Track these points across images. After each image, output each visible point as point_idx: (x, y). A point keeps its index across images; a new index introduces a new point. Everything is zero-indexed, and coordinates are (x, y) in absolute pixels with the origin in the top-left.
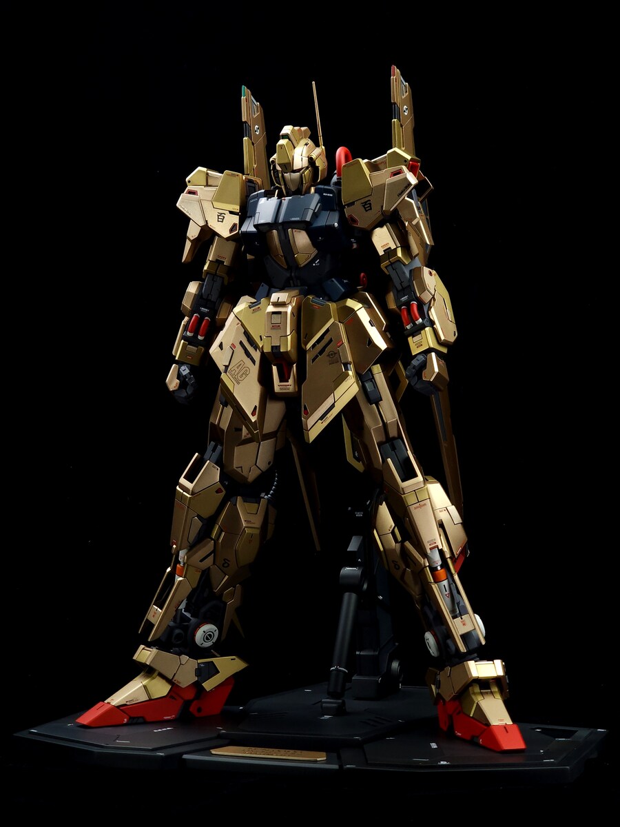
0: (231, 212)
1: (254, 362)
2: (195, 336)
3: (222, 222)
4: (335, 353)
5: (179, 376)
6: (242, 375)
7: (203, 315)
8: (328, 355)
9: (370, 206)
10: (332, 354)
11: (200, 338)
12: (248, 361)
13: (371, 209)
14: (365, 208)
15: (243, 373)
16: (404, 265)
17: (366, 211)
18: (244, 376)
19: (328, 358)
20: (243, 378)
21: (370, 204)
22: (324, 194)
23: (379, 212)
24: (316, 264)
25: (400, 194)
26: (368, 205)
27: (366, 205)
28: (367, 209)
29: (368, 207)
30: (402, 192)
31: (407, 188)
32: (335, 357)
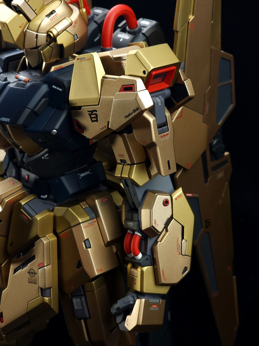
4: (35, 274)
8: (29, 273)
9: (97, 117)
10: (32, 273)
13: (97, 121)
14: (91, 118)
16: (137, 185)
17: (93, 121)
19: (28, 274)
21: (96, 115)
22: (53, 86)
23: (105, 127)
24: (44, 157)
25: (127, 117)
26: (95, 116)
27: (92, 114)
28: (93, 119)
29: (94, 118)
30: (129, 115)
31: (135, 111)
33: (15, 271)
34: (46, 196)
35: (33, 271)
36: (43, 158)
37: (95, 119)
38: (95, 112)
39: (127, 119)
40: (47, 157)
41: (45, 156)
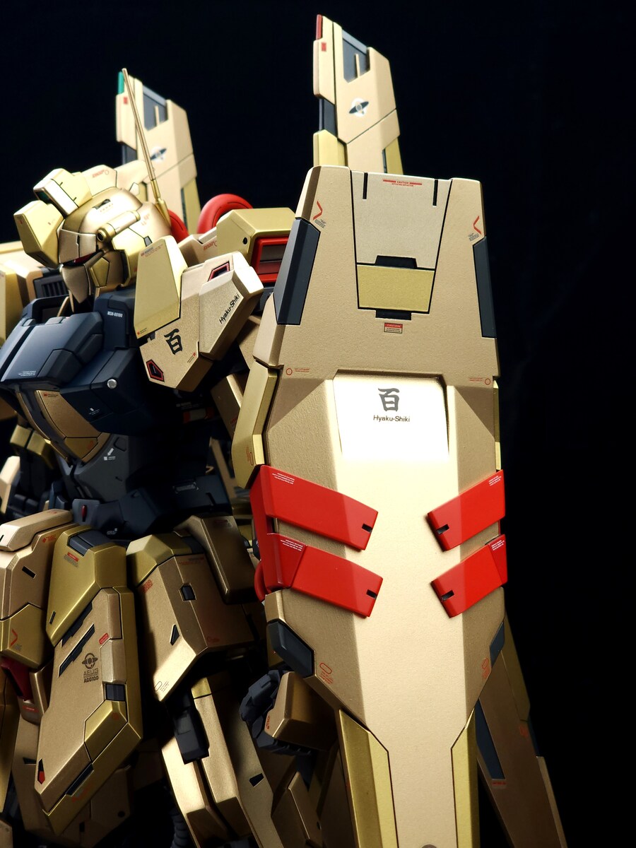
4: (96, 660)
8: (84, 662)
9: (179, 342)
10: (90, 661)
13: (180, 348)
14: (172, 347)
19: (84, 666)
21: (178, 337)
22: (109, 313)
23: (194, 354)
24: (108, 457)
25: (223, 319)
26: (176, 341)
27: (171, 339)
28: (175, 348)
29: (176, 344)
30: (226, 313)
31: (233, 304)
32: (94, 668)
33: (62, 670)
34: (116, 530)
35: (91, 657)
36: (106, 458)
37: (178, 346)
38: (176, 334)
39: (225, 323)
40: (112, 454)
41: (109, 454)
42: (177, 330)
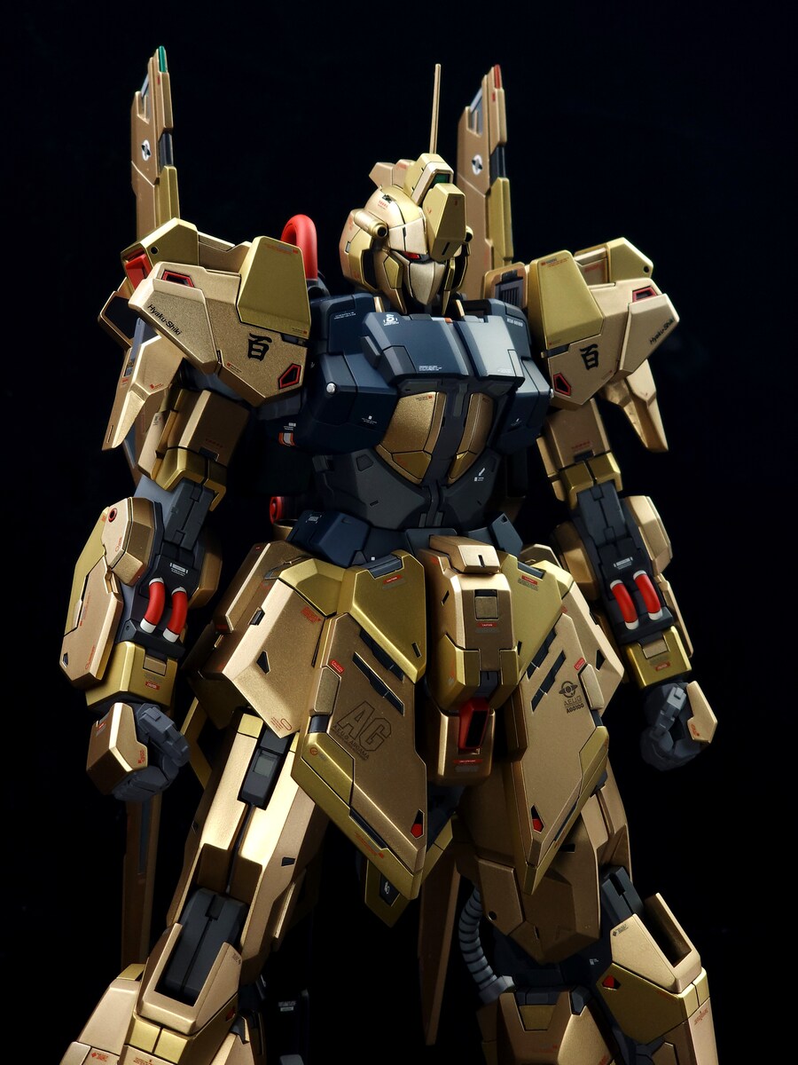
0: (284, 337)
1: (398, 707)
2: (158, 632)
3: (261, 358)
4: (575, 687)
5: (143, 732)
6: (372, 737)
7: (170, 581)
8: (562, 692)
9: (596, 358)
10: (568, 689)
11: (169, 636)
12: (381, 704)
13: (596, 365)
14: (587, 362)
15: (375, 734)
17: (588, 368)
18: (377, 740)
19: (562, 697)
20: (373, 746)
21: (596, 354)
22: (508, 320)
23: (611, 372)
24: (478, 477)
25: (654, 340)
26: (593, 356)
27: (587, 354)
28: (590, 364)
29: (591, 360)
30: (659, 334)
31: (667, 326)
32: (575, 696)
33: (535, 702)
35: (569, 685)
36: (476, 479)
37: (594, 362)
38: (593, 349)
39: (655, 345)
41: (480, 474)
42: (595, 346)
